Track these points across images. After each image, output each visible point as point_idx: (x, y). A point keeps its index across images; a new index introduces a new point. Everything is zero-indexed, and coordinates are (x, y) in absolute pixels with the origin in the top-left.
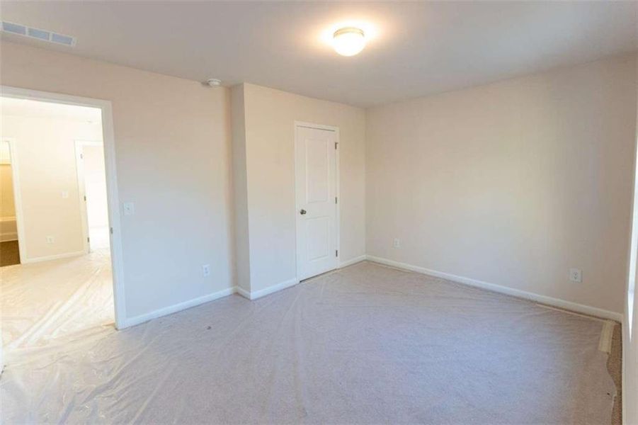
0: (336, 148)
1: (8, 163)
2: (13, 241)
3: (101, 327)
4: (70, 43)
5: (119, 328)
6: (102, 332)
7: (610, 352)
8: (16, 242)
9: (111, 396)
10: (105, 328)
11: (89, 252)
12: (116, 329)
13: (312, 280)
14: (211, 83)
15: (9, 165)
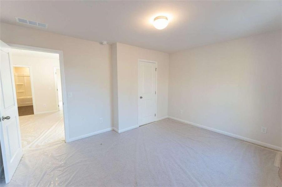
0: (156, 70)
1: (29, 75)
2: (31, 106)
3: (60, 141)
4: (45, 27)
5: (66, 142)
6: (60, 143)
7: (280, 167)
8: (32, 106)
9: (60, 171)
10: (61, 141)
11: (59, 111)
12: (65, 142)
13: (145, 126)
14: (103, 43)
15: (29, 76)
